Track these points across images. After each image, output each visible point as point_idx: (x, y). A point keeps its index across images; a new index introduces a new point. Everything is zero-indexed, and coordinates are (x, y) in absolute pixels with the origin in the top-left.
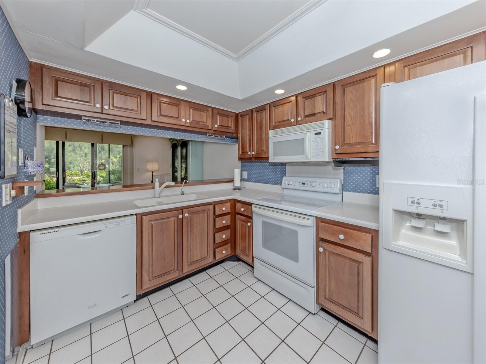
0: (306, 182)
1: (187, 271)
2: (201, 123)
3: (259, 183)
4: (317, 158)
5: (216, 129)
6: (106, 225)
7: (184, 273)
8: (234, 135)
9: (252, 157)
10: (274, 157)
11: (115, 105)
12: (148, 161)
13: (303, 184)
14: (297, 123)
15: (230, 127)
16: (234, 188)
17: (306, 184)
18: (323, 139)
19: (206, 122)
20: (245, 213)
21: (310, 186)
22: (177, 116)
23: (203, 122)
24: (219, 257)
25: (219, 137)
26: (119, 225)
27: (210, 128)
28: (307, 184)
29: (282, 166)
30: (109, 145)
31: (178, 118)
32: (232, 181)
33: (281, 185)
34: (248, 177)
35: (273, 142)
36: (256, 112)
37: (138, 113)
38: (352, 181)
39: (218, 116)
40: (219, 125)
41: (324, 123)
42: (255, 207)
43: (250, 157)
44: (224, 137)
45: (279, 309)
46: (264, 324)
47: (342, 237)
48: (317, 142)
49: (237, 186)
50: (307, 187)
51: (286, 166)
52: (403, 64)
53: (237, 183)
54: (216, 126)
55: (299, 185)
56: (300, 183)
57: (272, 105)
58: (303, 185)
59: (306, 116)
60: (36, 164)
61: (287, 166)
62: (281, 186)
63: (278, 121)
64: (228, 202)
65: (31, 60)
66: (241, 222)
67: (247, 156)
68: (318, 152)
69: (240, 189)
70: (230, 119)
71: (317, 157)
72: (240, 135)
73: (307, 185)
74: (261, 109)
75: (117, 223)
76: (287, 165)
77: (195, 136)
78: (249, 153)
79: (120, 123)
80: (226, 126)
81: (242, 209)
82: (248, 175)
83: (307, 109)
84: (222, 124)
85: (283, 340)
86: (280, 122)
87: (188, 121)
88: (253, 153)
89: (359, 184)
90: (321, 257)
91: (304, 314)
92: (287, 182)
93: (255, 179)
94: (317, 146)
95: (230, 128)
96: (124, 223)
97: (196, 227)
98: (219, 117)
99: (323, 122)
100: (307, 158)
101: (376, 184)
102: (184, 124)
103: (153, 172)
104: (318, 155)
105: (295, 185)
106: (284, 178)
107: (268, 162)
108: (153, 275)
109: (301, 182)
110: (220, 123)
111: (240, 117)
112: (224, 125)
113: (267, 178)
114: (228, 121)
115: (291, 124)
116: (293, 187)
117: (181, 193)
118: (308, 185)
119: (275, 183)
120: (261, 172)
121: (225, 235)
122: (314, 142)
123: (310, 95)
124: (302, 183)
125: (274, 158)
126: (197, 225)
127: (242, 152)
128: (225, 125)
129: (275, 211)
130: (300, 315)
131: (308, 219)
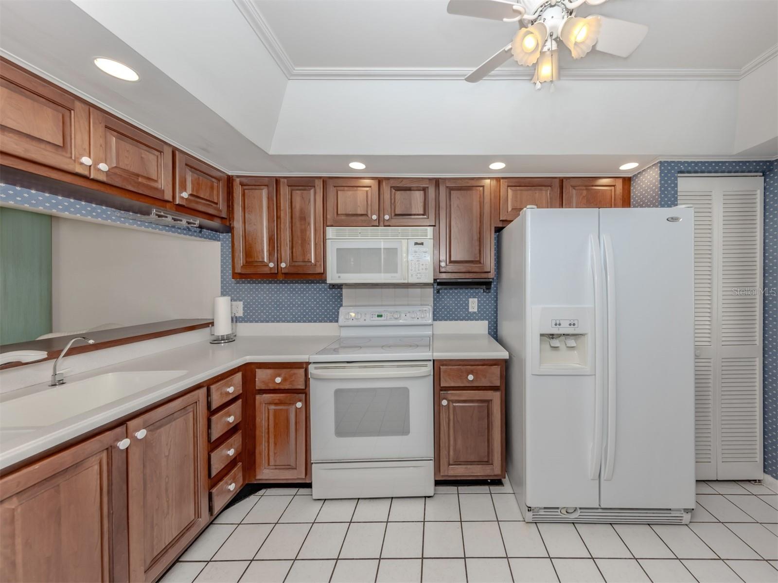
0: (383, 314)
2: (140, 180)
4: (418, 278)
5: (184, 203)
8: (226, 222)
9: (276, 272)
10: (340, 275)
13: (379, 316)
14: (380, 222)
15: (216, 204)
19: (156, 181)
20: (287, 386)
21: (391, 318)
22: (61, 144)
23: (149, 179)
24: (220, 505)
25: (184, 222)
27: (168, 196)
28: (386, 316)
29: (334, 288)
31: (63, 147)
33: (337, 321)
34: (244, 313)
35: (337, 249)
36: (289, 186)
38: (443, 308)
39: (188, 172)
40: (193, 195)
41: (428, 230)
42: (316, 368)
43: (273, 272)
45: (387, 522)
46: (383, 559)
47: (471, 377)
48: (417, 255)
49: (222, 336)
50: (386, 320)
52: (507, 184)
53: (223, 328)
54: (185, 195)
55: (372, 319)
56: (374, 316)
57: (330, 183)
58: (380, 318)
59: (396, 215)
61: (343, 290)
62: (336, 323)
63: (344, 213)
64: (236, 373)
66: (272, 407)
67: (265, 271)
68: (419, 270)
70: (215, 185)
72: (238, 225)
73: (386, 318)
74: (303, 184)
76: (343, 287)
77: (95, 208)
78: (271, 265)
80: (208, 199)
81: (278, 380)
82: (243, 308)
83: (398, 204)
84: (197, 192)
85: (421, 557)
86: (347, 215)
87: (103, 167)
88: (282, 265)
89: (451, 310)
90: (443, 413)
91: (419, 505)
95: (214, 205)
98: (191, 176)
99: (424, 229)
101: (468, 308)
102: (86, 173)
104: (418, 274)
105: (365, 320)
106: (342, 310)
107: (326, 283)
109: (375, 313)
110: (193, 190)
111: (239, 187)
112: (202, 196)
114: (212, 188)
115: (370, 224)
116: (362, 323)
118: (388, 318)
121: (233, 448)
123: (403, 187)
124: (376, 316)
125: (339, 277)
127: (248, 262)
128: (205, 198)
129: (365, 367)
130: (414, 510)
131: (426, 366)
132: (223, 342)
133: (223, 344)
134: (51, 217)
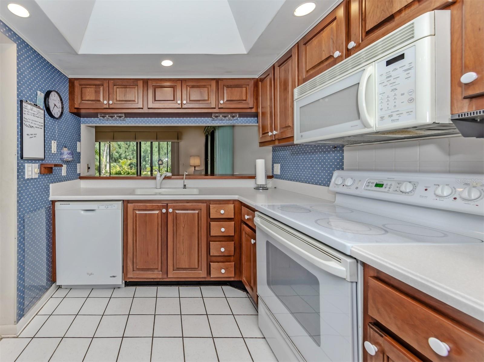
0: (385, 183)
1: (172, 276)
3: (297, 181)
4: (393, 121)
5: (223, 106)
6: (98, 206)
7: (169, 278)
8: (253, 110)
9: (274, 139)
10: (302, 134)
11: (118, 99)
12: (191, 156)
13: (377, 185)
15: (246, 100)
16: (257, 187)
17: (384, 186)
18: (409, 69)
19: (208, 100)
20: (250, 224)
21: (396, 191)
22: (173, 99)
23: (204, 100)
24: (214, 275)
26: (108, 208)
27: (213, 105)
28: (388, 186)
29: (337, 150)
30: (167, 142)
32: (253, 177)
33: (328, 186)
34: (280, 172)
36: (279, 67)
37: (136, 103)
39: (225, 88)
40: (227, 101)
41: (415, 25)
42: (259, 216)
43: (272, 139)
44: (237, 116)
48: (392, 81)
49: (261, 185)
50: (388, 192)
51: (343, 151)
53: (261, 179)
54: (222, 102)
55: (367, 188)
56: (371, 184)
57: (302, 42)
58: (378, 189)
59: (369, 31)
60: (66, 153)
61: (345, 152)
62: (327, 188)
63: (311, 67)
64: (231, 204)
65: (69, 77)
66: (246, 235)
67: (269, 139)
68: (395, 106)
69: (265, 188)
70: (244, 89)
71: (393, 118)
72: (260, 111)
73: (387, 189)
75: (107, 206)
76: (345, 148)
78: (270, 134)
79: (124, 115)
80: (238, 99)
81: (246, 217)
82: (281, 168)
84: (231, 98)
86: (314, 68)
87: (185, 102)
88: (275, 132)
92: (339, 181)
93: (291, 175)
94: (392, 90)
95: (245, 102)
96: (112, 207)
97: (184, 227)
98: (227, 90)
99: (413, 23)
100: (365, 125)
102: (180, 107)
103: (195, 167)
104: (394, 114)
105: (357, 188)
106: (335, 173)
108: (136, 266)
109: (372, 181)
110: (228, 97)
111: (260, 82)
112: (234, 99)
113: (309, 174)
114: (242, 92)
116: (352, 191)
117: (183, 186)
118: (391, 190)
119: (318, 182)
120: (300, 164)
121: (225, 249)
122: (384, 84)
124: (374, 185)
125: (301, 136)
126: (185, 225)
127: (263, 134)
128: (236, 99)
131: (339, 260)
132: (261, 189)
133: (261, 190)
134: (233, 126)
